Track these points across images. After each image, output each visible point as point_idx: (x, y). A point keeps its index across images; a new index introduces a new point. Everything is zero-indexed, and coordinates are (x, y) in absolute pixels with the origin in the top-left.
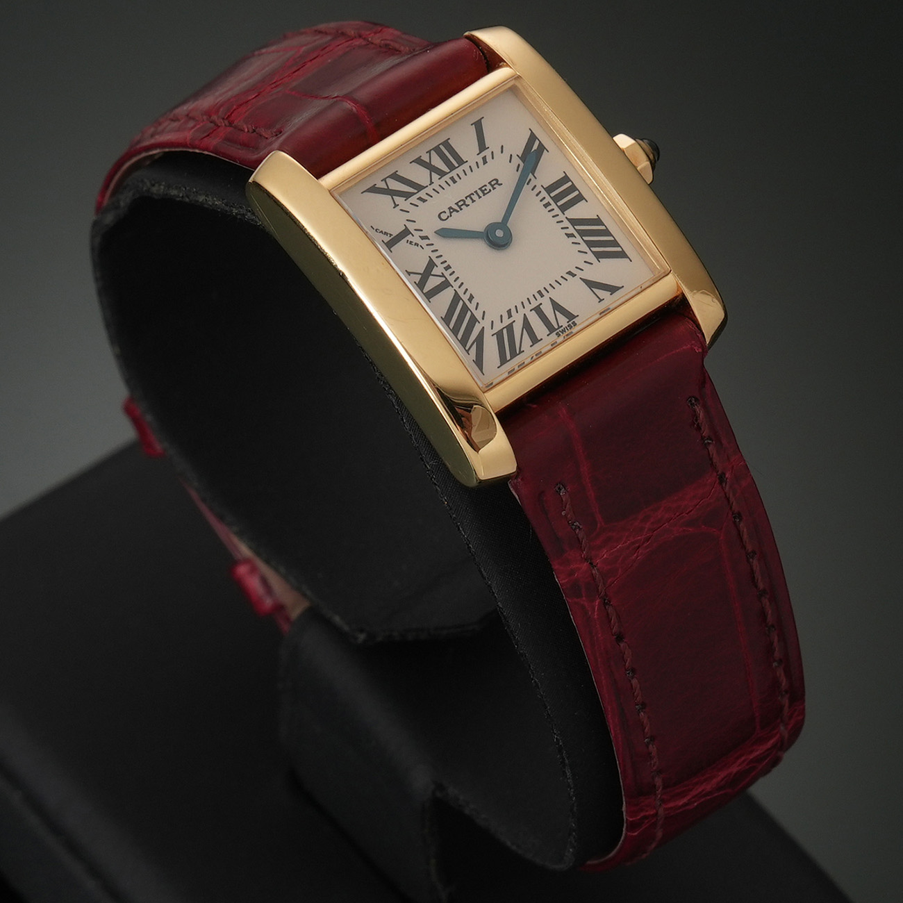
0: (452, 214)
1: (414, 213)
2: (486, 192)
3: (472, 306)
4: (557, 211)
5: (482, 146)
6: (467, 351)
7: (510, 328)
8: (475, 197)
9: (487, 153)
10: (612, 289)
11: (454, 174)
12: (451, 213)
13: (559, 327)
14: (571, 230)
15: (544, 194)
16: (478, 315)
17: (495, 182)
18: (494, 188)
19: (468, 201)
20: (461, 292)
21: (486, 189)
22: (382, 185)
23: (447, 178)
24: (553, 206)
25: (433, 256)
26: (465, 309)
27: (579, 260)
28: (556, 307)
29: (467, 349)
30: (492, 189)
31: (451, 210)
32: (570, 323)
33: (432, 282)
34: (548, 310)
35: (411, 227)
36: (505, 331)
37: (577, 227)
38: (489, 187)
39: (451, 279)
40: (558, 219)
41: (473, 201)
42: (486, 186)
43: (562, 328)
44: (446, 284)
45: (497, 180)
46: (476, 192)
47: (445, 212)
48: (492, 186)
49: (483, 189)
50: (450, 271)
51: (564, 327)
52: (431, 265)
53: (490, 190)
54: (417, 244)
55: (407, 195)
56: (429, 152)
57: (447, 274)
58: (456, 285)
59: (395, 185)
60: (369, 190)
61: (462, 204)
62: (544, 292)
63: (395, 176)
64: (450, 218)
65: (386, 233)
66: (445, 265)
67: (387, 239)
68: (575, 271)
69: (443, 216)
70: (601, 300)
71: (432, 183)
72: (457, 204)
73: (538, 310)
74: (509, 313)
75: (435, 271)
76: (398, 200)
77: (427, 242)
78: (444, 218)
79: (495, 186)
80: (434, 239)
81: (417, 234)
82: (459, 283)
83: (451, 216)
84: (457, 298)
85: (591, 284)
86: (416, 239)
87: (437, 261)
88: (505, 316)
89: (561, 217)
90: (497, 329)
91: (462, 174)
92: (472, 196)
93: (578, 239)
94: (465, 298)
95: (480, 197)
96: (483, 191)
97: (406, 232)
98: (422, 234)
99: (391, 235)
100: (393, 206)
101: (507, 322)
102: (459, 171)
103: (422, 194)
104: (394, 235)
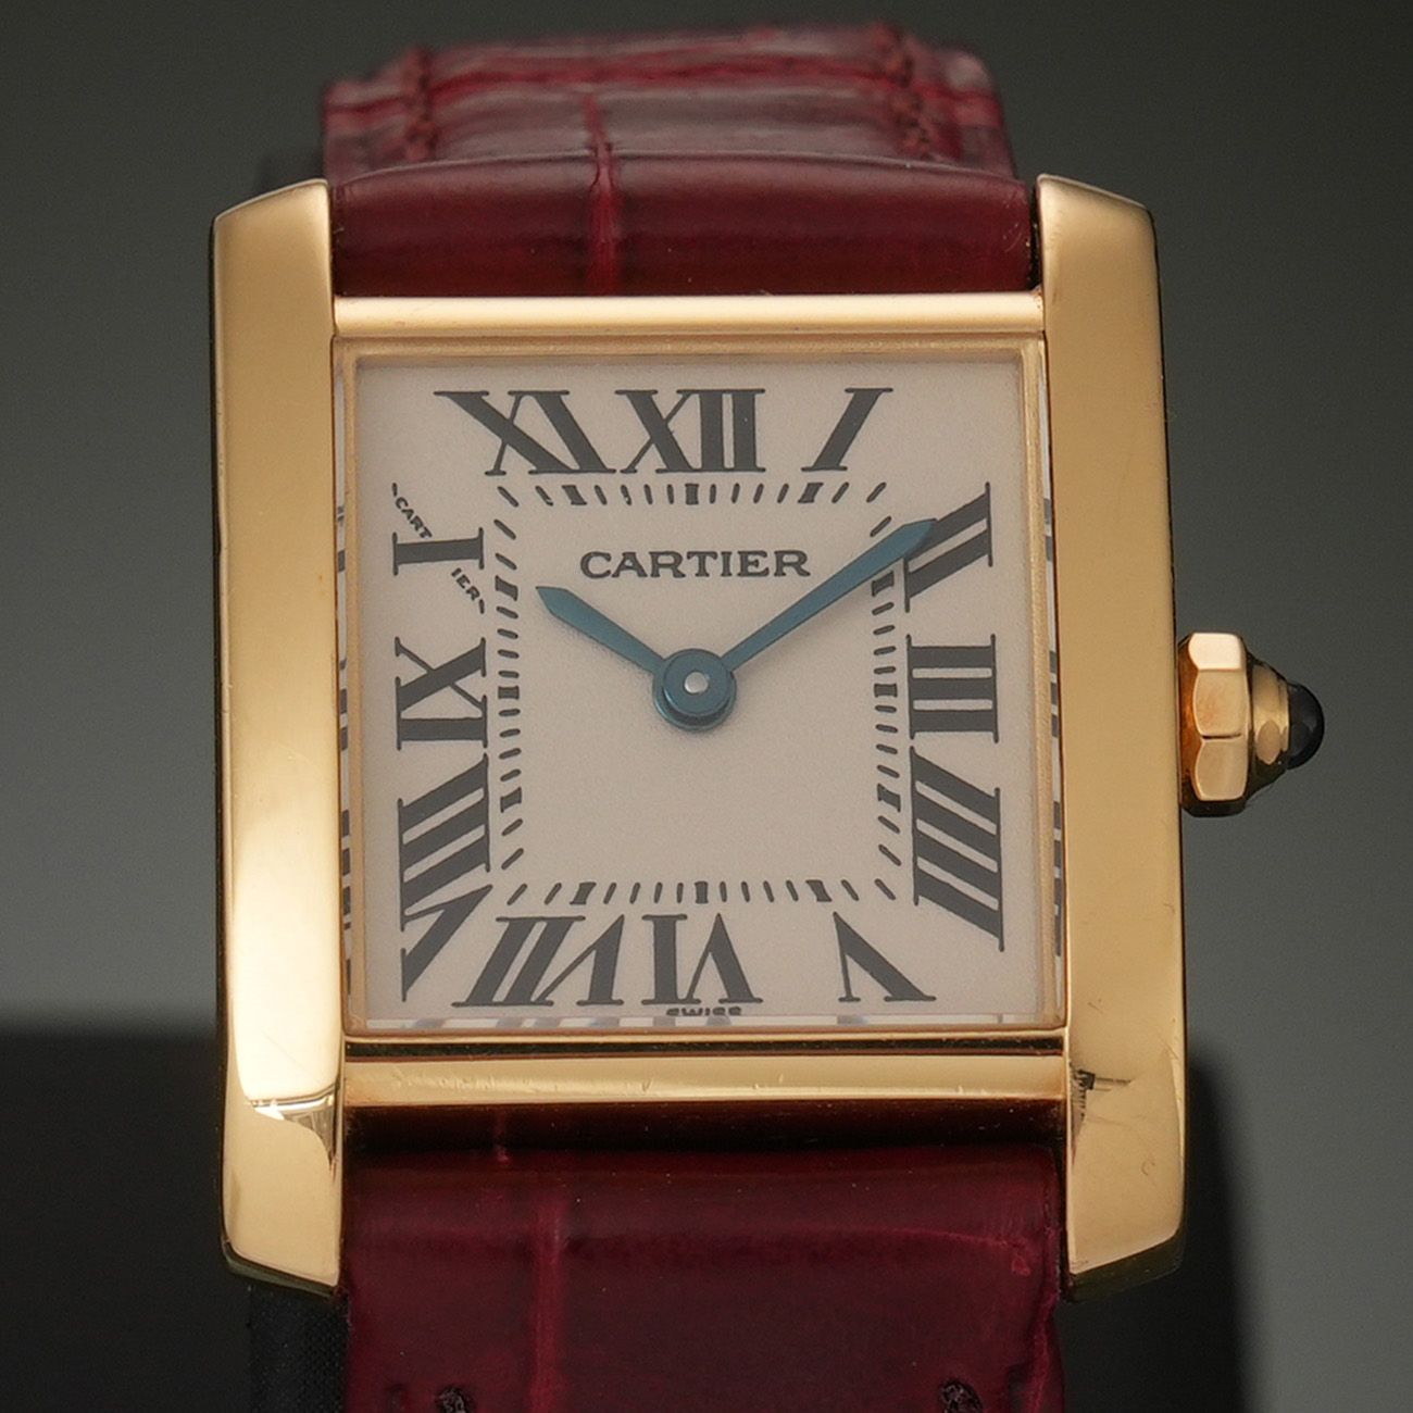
0: (622, 573)
1: (529, 516)
2: (751, 569)
3: (498, 820)
4: (901, 719)
5: (832, 456)
6: (405, 920)
7: (558, 929)
8: (714, 566)
9: (831, 480)
10: (900, 988)
11: (705, 480)
12: (622, 567)
13: (690, 999)
14: (901, 787)
15: (900, 659)
16: (499, 849)
17: (794, 559)
18: (780, 573)
19: (689, 567)
20: (497, 769)
21: (756, 563)
22: (503, 405)
23: (679, 480)
24: (901, 702)
25: (496, 643)
26: (478, 815)
27: (865, 868)
28: (720, 945)
29: (408, 912)
30: (773, 570)
31: (628, 563)
32: (727, 1006)
33: (443, 705)
34: (691, 942)
35: (494, 542)
36: (539, 928)
37: (922, 788)
38: (769, 562)
39: (495, 725)
40: (887, 739)
41: (702, 572)
42: (764, 554)
43: (696, 1007)
44: (473, 729)
45: (803, 557)
46: (727, 555)
47: (608, 557)
48: (780, 565)
49: (751, 558)
50: (509, 704)
51: (703, 1006)
52: (473, 661)
53: (766, 572)
54: (474, 592)
55: (543, 462)
56: (686, 394)
57: (496, 705)
58: (497, 745)
59: (534, 422)
60: (458, 397)
61: (667, 563)
62: (713, 893)
63: (553, 404)
64: (609, 577)
65: (417, 523)
66: (509, 683)
67: (410, 536)
68: (833, 887)
69: (597, 565)
70: (849, 998)
71: (631, 469)
72: (655, 555)
73: (665, 929)
74: (585, 890)
75: (473, 683)
76: (515, 461)
77: (505, 600)
78: (595, 572)
79: (785, 569)
80: (528, 604)
81: (494, 568)
82: (510, 743)
83: (616, 575)
84: (476, 777)
85: (852, 945)
86: (482, 579)
87: (494, 662)
88: (569, 891)
89: (901, 741)
90: (522, 910)
91: (724, 492)
92: (708, 558)
93: (904, 818)
94: (497, 790)
95: (726, 573)
96: (748, 563)
97: (471, 548)
98: (509, 576)
99: (427, 532)
100: (491, 468)
101: (561, 908)
102: (724, 481)
103: (585, 483)
104: (436, 538)
